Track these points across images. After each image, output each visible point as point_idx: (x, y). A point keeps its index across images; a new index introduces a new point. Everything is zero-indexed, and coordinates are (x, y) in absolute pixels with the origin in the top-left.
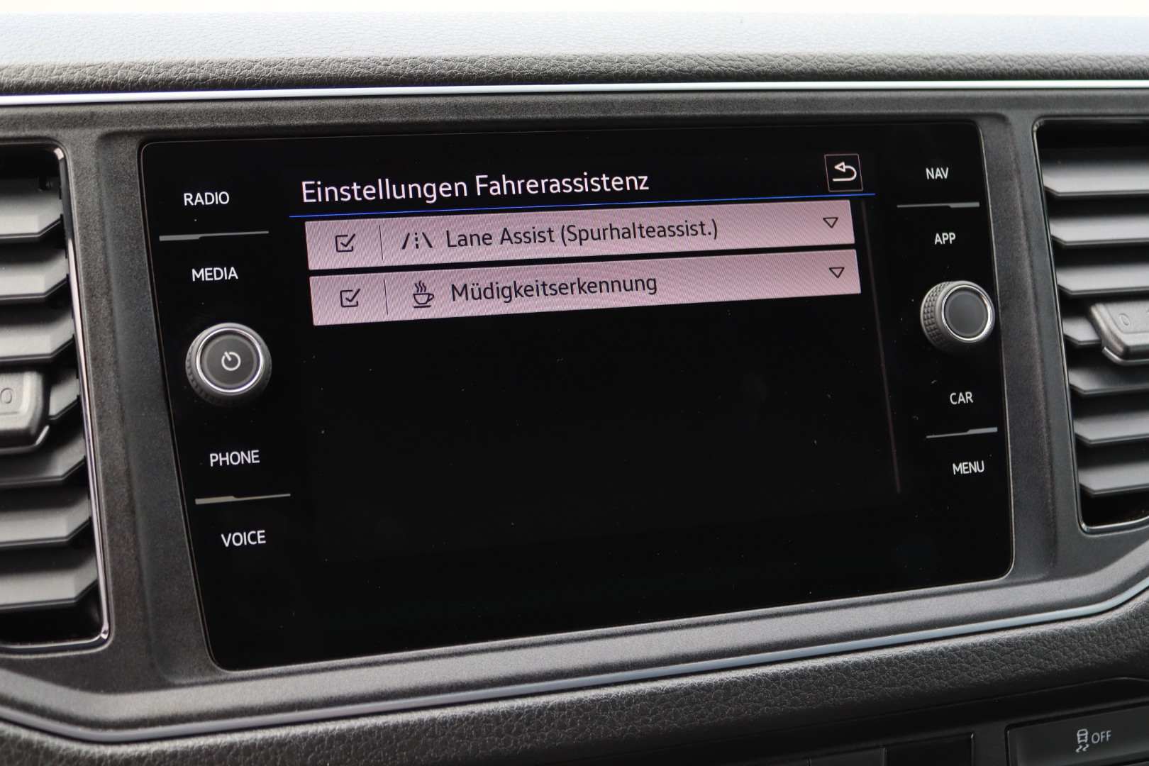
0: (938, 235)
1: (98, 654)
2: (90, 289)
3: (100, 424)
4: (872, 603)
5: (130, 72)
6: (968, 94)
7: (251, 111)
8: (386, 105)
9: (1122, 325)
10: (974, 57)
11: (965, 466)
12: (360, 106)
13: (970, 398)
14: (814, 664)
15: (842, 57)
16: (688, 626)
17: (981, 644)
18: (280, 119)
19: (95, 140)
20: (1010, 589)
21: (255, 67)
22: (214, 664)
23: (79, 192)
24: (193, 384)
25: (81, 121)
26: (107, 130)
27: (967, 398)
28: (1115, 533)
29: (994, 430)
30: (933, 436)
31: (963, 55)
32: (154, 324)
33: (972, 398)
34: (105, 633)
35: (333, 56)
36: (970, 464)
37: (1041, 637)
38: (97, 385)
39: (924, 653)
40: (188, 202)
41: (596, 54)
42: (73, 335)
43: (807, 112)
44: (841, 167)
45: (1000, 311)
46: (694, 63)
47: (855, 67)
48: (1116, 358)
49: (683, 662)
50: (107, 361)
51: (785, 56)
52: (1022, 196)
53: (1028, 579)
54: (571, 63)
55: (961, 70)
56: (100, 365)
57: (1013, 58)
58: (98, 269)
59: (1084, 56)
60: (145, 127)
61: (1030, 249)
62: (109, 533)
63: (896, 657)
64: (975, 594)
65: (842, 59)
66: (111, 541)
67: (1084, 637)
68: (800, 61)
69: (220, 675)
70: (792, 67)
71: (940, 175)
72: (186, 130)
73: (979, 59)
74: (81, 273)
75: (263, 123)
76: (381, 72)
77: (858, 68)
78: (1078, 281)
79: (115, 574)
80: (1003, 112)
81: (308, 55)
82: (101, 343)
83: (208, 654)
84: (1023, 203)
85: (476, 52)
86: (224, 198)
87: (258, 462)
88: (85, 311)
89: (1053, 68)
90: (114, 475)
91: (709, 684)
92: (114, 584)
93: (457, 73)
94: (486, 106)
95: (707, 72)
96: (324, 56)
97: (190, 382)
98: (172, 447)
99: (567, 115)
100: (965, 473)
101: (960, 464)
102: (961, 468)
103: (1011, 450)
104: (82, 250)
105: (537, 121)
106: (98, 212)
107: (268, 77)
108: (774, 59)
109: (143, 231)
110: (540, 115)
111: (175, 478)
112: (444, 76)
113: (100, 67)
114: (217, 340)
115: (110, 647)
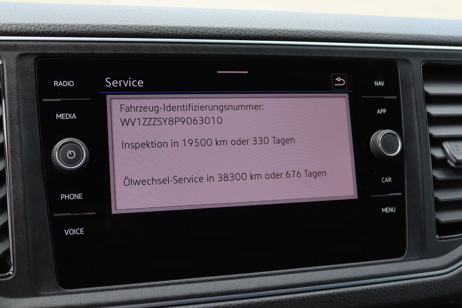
0: (379, 110)
1: (8, 280)
2: (11, 121)
3: (13, 180)
4: (345, 267)
5: (33, 28)
6: (393, 50)
7: (85, 46)
8: (143, 46)
9: (456, 151)
10: (396, 34)
11: (387, 209)
12: (132, 46)
13: (390, 180)
14: (320, 293)
15: (340, 32)
16: (266, 275)
17: (392, 286)
18: (97, 50)
19: (16, 56)
20: (405, 263)
21: (87, 27)
22: (59, 286)
23: (8, 79)
24: (54, 164)
25: (10, 48)
26: (21, 52)
27: (389, 180)
28: (450, 240)
29: (400, 194)
30: (374, 196)
31: (392, 34)
32: (39, 137)
33: (391, 180)
34: (11, 272)
35: (121, 24)
36: (389, 208)
37: (418, 284)
38: (12, 163)
39: (367, 289)
40: (56, 85)
41: (235, 27)
42: (3, 141)
43: (325, 55)
44: (339, 79)
45: (404, 143)
46: (277, 33)
47: (346, 37)
48: (453, 165)
49: (264, 291)
50: (17, 152)
51: (316, 31)
52: (415, 94)
53: (413, 258)
54: (224, 31)
55: (391, 40)
56: (14, 154)
57: (413, 36)
58: (15, 113)
59: (443, 36)
60: (38, 52)
61: (418, 117)
62: (15, 228)
63: (355, 291)
64: (390, 264)
65: (340, 33)
66: (16, 231)
67: (436, 285)
68: (322, 34)
69: (62, 291)
70: (319, 36)
71: (381, 84)
72: (56, 54)
73: (398, 35)
74: (7, 114)
75: (90, 52)
76: (142, 32)
77: (347, 37)
78: (438, 132)
79: (16, 246)
80: (408, 58)
81: (111, 23)
82: (15, 145)
83: (56, 282)
84: (415, 97)
85: (183, 24)
86: (71, 84)
87: (82, 198)
88: (8, 131)
89: (429, 41)
90: (18, 202)
91: (274, 301)
92: (16, 250)
93: (175, 33)
94: (187, 48)
95: (283, 37)
96: (118, 24)
97: (53, 163)
98: (44, 191)
99: (221, 53)
100: (387, 212)
101: (385, 209)
102: (385, 210)
103: (407, 203)
104: (8, 104)
105: (209, 55)
106: (16, 88)
107: (93, 32)
108: (311, 32)
109: (35, 96)
110: (210, 53)
111: (45, 205)
112: (169, 34)
113: (20, 25)
114: (65, 145)
115: (13, 278)
